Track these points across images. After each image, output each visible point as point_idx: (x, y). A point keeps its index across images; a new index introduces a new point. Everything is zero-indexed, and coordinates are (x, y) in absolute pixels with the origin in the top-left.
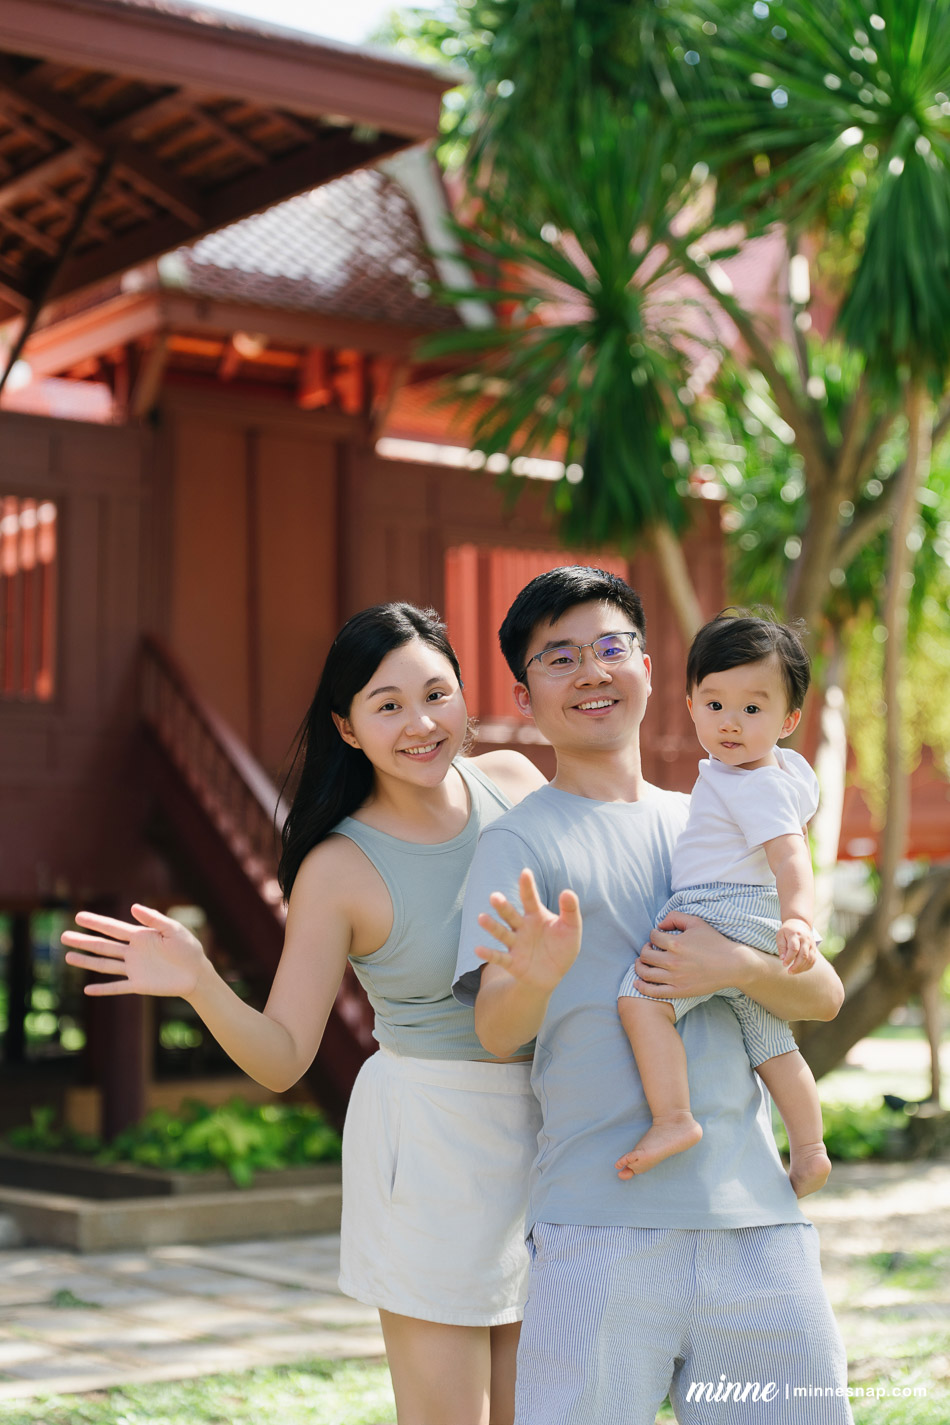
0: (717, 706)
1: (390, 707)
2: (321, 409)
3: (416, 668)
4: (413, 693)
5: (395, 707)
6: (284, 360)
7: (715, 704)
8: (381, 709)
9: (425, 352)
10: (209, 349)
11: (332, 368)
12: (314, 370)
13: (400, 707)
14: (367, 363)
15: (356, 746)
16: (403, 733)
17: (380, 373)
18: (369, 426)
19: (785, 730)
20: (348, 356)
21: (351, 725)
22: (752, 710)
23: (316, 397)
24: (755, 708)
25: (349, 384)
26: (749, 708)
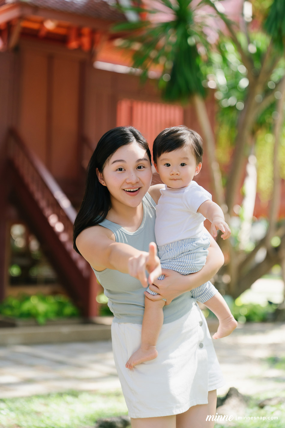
0: (168, 165)
1: (121, 169)
2: (75, 50)
3: (133, 154)
4: (131, 165)
5: (123, 170)
6: (62, 31)
7: (167, 164)
8: (117, 170)
9: (114, 29)
10: (35, 26)
11: (79, 35)
12: (73, 35)
13: (125, 170)
14: (93, 33)
15: (104, 185)
16: (125, 181)
17: (97, 36)
18: (92, 56)
19: (196, 172)
20: (86, 30)
21: (103, 175)
22: (183, 165)
23: (73, 44)
24: (184, 164)
25: (86, 41)
26: (181, 164)
